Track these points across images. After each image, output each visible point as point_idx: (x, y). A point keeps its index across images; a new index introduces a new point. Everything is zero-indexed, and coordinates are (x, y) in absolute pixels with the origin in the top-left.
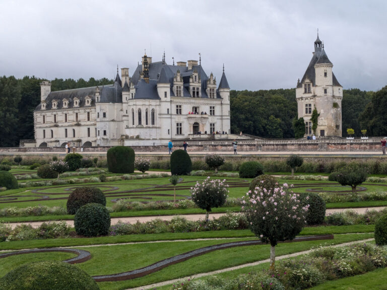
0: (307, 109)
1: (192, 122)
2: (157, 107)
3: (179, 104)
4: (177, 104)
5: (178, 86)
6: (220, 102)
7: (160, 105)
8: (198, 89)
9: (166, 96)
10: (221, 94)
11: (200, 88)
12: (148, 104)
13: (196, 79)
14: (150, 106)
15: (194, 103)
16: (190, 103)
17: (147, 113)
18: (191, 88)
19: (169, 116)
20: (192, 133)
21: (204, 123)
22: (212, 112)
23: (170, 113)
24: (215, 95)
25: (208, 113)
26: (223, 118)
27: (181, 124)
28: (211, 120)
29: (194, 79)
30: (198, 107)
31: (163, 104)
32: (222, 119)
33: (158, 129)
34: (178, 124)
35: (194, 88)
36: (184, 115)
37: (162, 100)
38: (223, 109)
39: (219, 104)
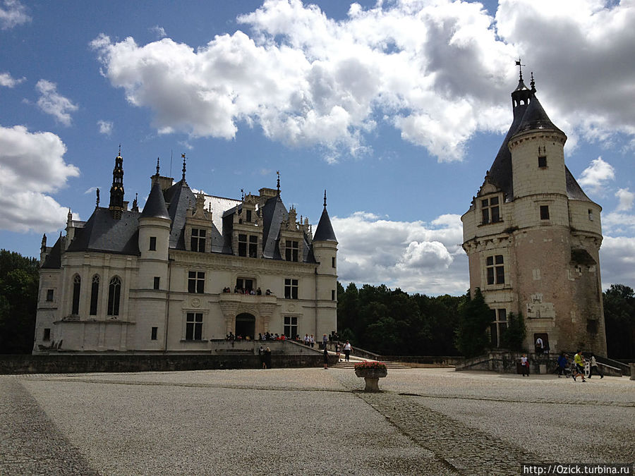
0: (490, 271)
1: (234, 311)
3: (197, 270)
4: (192, 269)
6: (312, 271)
7: (137, 269)
9: (153, 247)
10: (317, 253)
11: (260, 237)
12: (101, 265)
13: (249, 216)
14: (106, 271)
15: (240, 268)
16: (229, 269)
17: (95, 287)
18: (236, 235)
22: (291, 292)
24: (301, 254)
25: (281, 293)
26: (320, 305)
27: (199, 316)
28: (288, 308)
29: (245, 218)
31: (145, 267)
32: (316, 308)
34: (190, 316)
36: (209, 295)
37: (142, 257)
38: (319, 287)
39: (309, 275)
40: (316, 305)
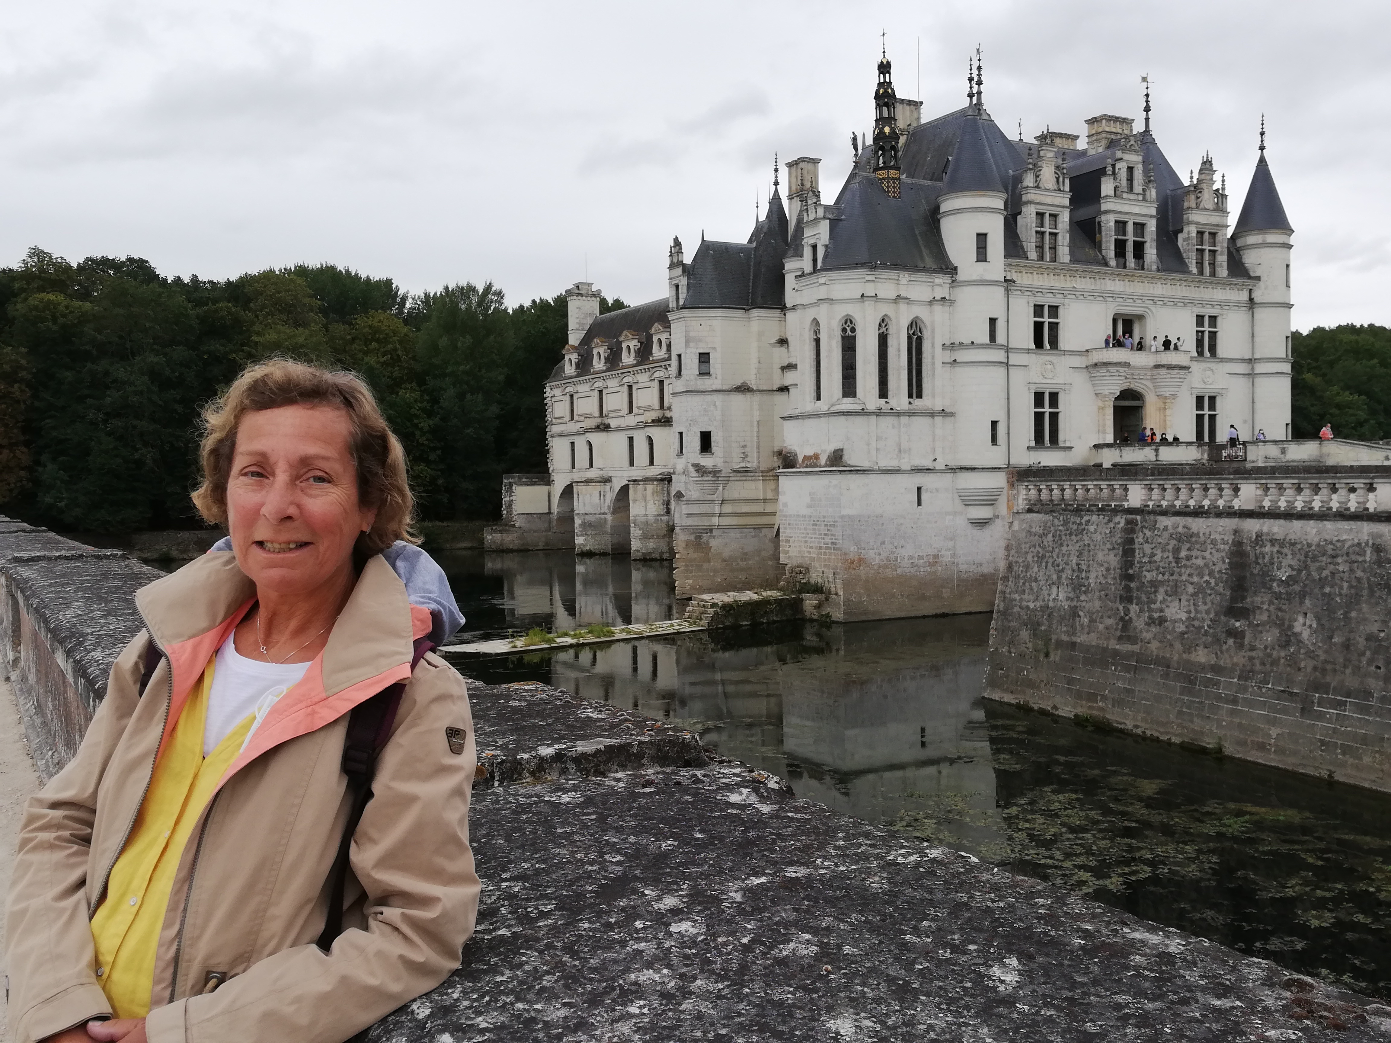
1: (1114, 386)
2: (938, 308)
3: (1047, 300)
4: (1040, 300)
5: (1048, 211)
6: (1244, 296)
7: (952, 302)
8: (1140, 227)
9: (982, 255)
10: (1250, 259)
11: (1152, 226)
12: (893, 295)
13: (1130, 179)
14: (903, 306)
15: (1121, 296)
16: (1103, 296)
17: (883, 340)
18: (1109, 222)
19: (999, 356)
20: (1110, 439)
21: (1167, 392)
22: (1207, 343)
23: (1000, 339)
24: (1222, 259)
25: (1189, 344)
26: (1259, 368)
27: (1054, 397)
28: (1202, 377)
29: (1124, 183)
30: (1141, 317)
31: (964, 295)
32: (1251, 375)
33: (938, 420)
34: (1039, 398)
35: (1120, 224)
36: (1072, 353)
37: (961, 276)
38: (1257, 329)
39: (1238, 305)
40: (1253, 369)
